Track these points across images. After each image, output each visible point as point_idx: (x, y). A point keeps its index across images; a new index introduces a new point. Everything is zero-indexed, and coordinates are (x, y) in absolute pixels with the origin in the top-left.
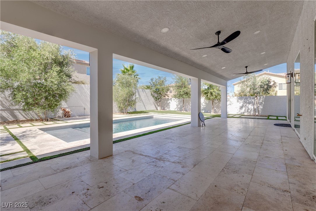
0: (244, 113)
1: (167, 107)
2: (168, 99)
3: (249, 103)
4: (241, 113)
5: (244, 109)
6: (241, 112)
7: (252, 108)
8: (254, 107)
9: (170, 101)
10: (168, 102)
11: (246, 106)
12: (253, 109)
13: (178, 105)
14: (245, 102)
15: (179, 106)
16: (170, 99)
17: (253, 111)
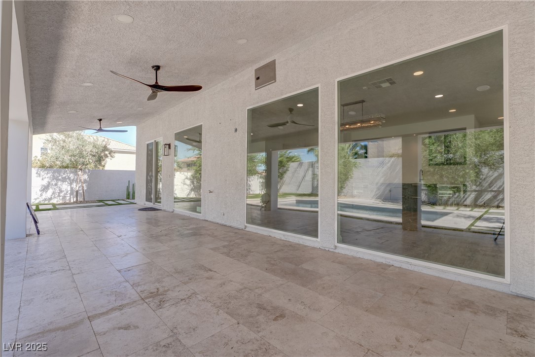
0: (51, 199)
3: (64, 180)
4: (45, 200)
5: (50, 192)
6: (44, 197)
7: (69, 189)
8: (72, 188)
11: (56, 185)
12: (69, 192)
14: (54, 178)
17: (69, 195)
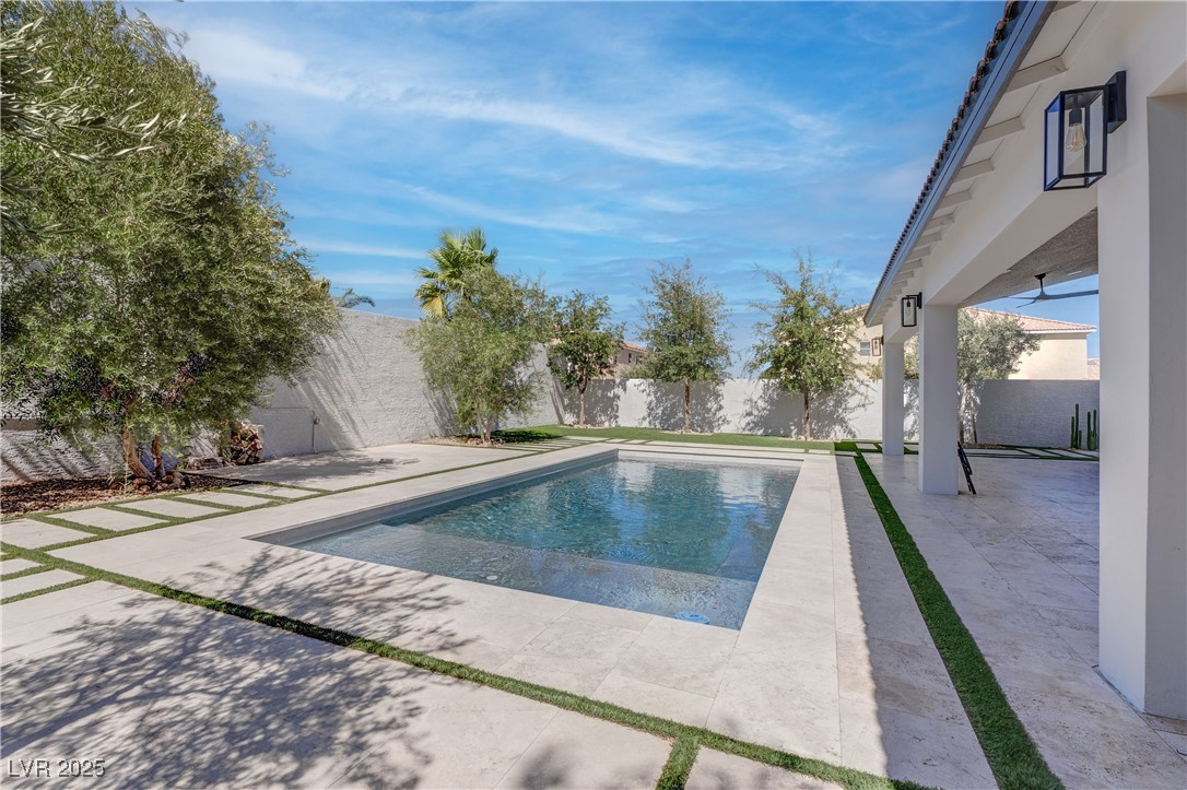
1: (604, 412)
2: (610, 385)
9: (618, 391)
10: (611, 395)
13: (653, 405)
15: (660, 411)
16: (618, 381)
